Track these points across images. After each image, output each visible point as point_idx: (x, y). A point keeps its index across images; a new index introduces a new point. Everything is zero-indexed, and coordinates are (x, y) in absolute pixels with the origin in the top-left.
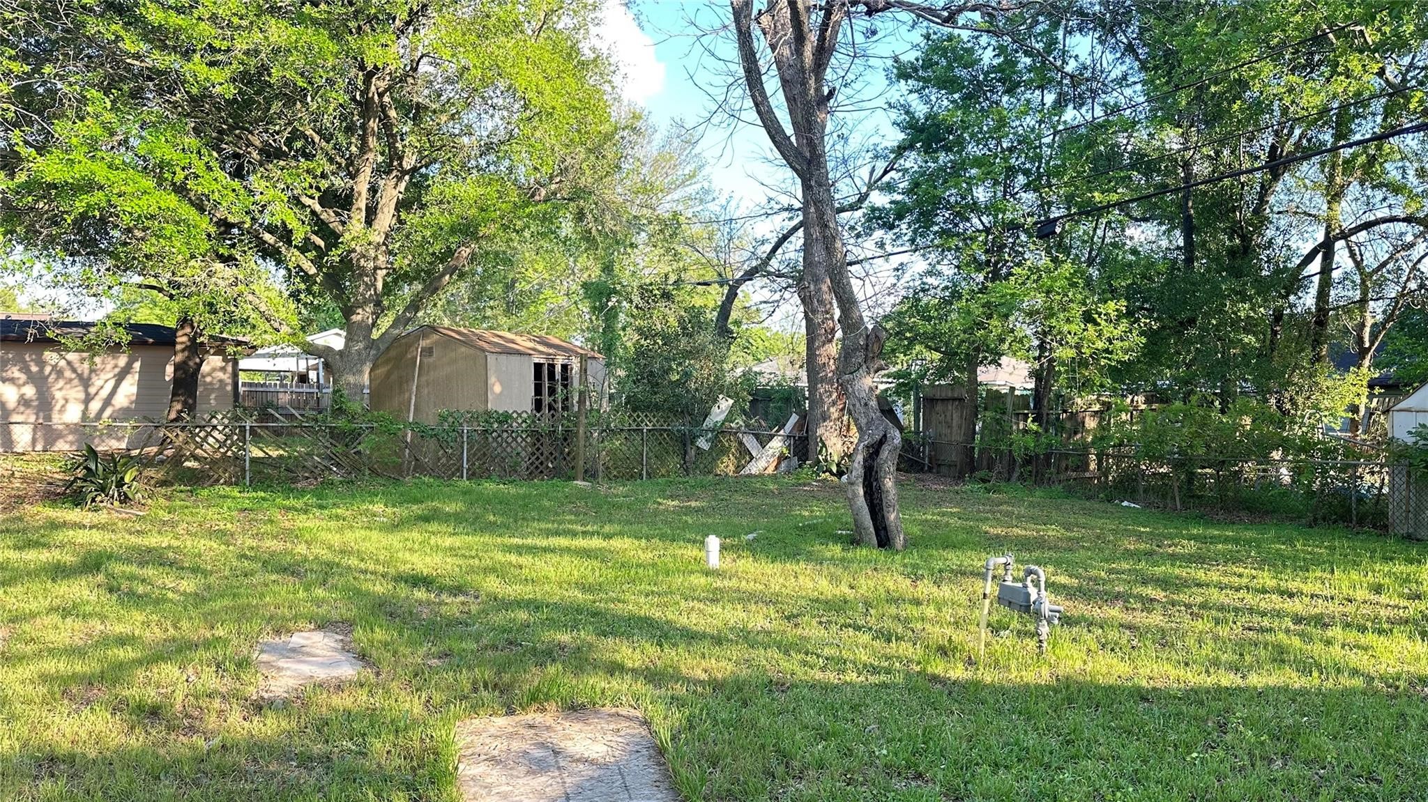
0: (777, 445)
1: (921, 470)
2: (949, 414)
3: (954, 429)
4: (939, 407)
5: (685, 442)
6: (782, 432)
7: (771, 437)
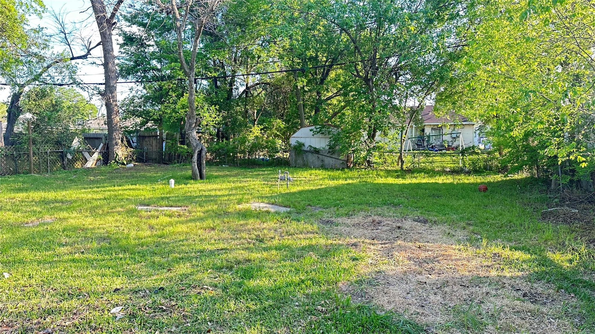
0: (96, 156)
1: (143, 162)
2: (151, 142)
3: (154, 147)
4: (147, 139)
5: (62, 156)
6: (98, 150)
7: (94, 153)
